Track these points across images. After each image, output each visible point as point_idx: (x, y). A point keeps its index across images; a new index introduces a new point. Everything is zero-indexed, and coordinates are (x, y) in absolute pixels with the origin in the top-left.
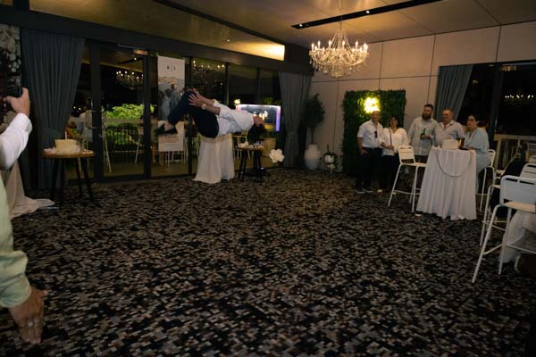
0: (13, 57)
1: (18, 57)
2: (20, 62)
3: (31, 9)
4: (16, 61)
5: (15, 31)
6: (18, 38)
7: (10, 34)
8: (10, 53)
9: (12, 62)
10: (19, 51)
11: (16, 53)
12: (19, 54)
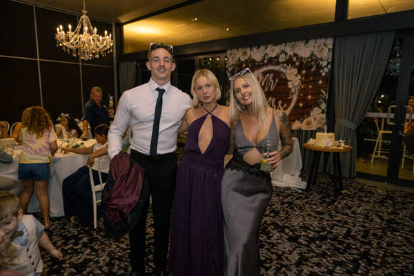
0: (324, 64)
1: (328, 63)
2: (329, 67)
3: (349, 18)
4: (327, 66)
5: (330, 42)
6: (331, 47)
7: (325, 45)
8: (323, 61)
9: (323, 68)
10: (330, 58)
11: (328, 59)
12: (330, 60)
